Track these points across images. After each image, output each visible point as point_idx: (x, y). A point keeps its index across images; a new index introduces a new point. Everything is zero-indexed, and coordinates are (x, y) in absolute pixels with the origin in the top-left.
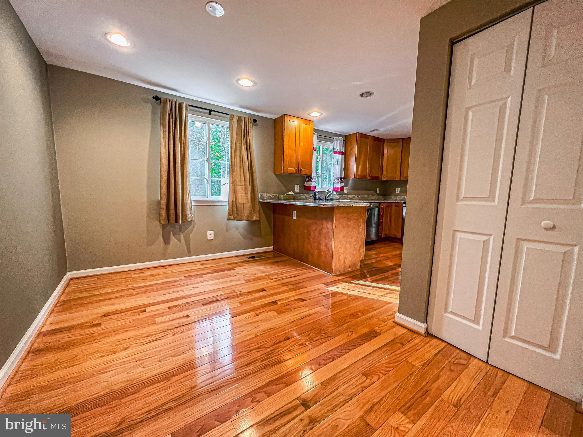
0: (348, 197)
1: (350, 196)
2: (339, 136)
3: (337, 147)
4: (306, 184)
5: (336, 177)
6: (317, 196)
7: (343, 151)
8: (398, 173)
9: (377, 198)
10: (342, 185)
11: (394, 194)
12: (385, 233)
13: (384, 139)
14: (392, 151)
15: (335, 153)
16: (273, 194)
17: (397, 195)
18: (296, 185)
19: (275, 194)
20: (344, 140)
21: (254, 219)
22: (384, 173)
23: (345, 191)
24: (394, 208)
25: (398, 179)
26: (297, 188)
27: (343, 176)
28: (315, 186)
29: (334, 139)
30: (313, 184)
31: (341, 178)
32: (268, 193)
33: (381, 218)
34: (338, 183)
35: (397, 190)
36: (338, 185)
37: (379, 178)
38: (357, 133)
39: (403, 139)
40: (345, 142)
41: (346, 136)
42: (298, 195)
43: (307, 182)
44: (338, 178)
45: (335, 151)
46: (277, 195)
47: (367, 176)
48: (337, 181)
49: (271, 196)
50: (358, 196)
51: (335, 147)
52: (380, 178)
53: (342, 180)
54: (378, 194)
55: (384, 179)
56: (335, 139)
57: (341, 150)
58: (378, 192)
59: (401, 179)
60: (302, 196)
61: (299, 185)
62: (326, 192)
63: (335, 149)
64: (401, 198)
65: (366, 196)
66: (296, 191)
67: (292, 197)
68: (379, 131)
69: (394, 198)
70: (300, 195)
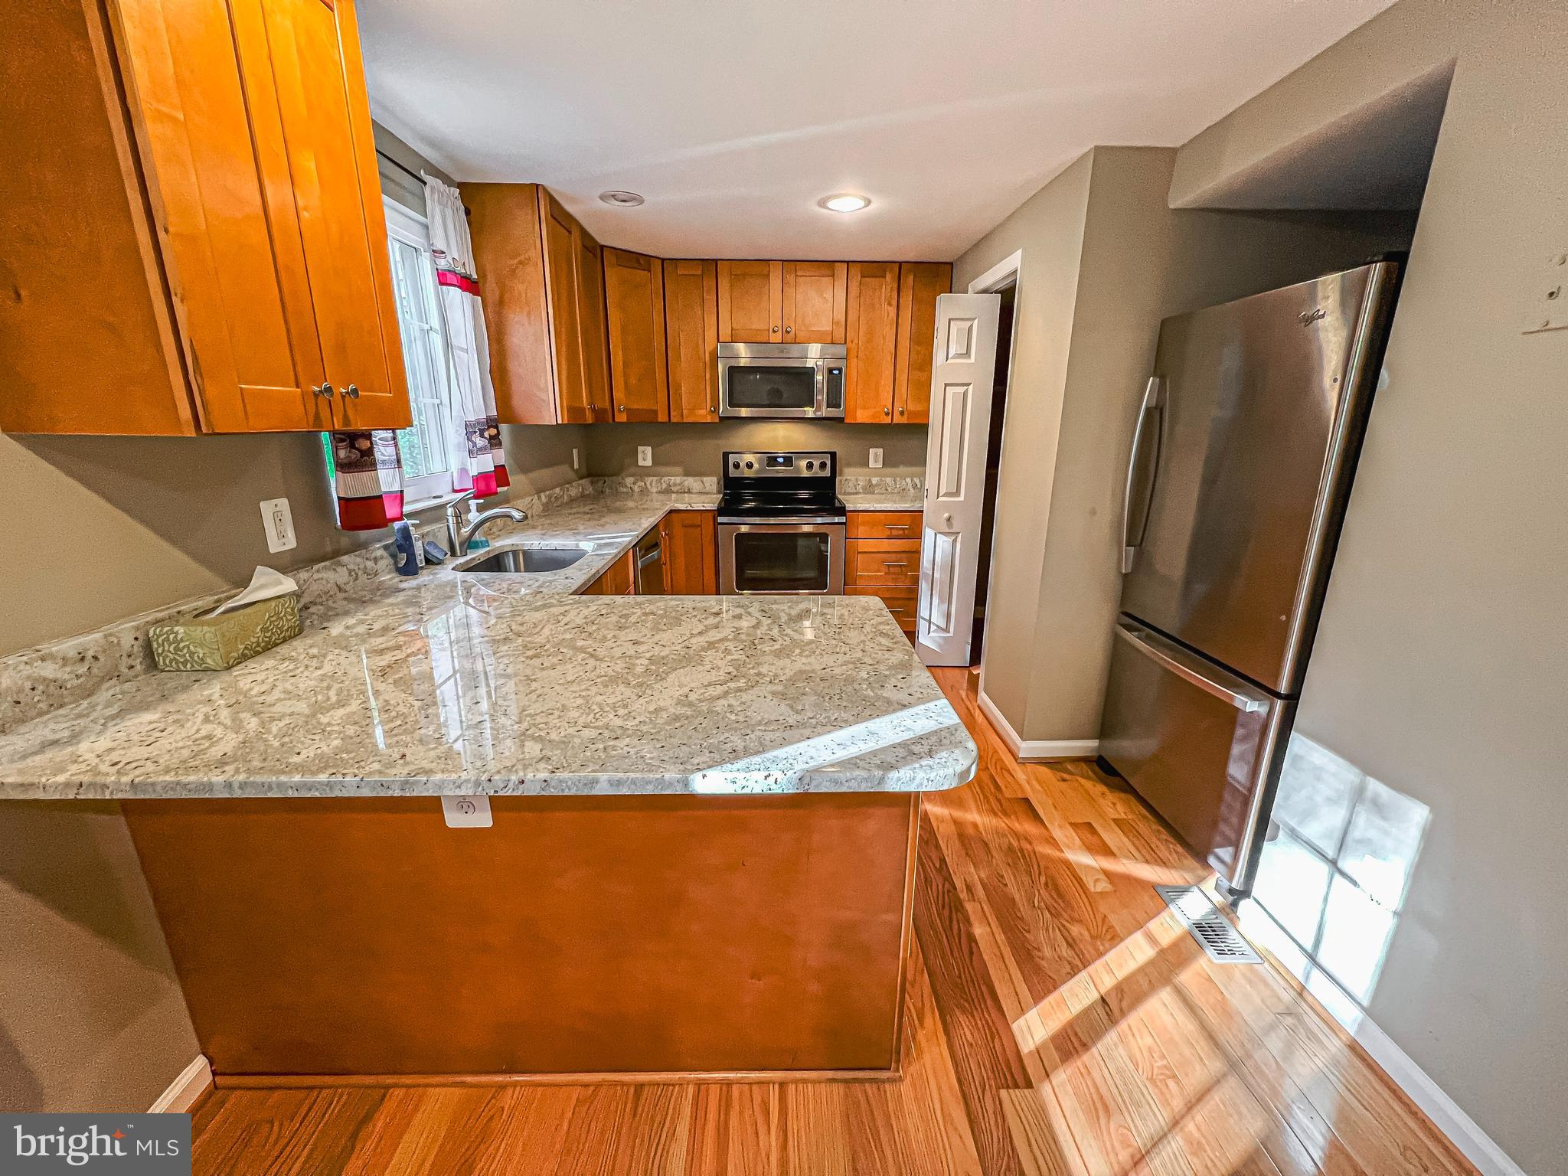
3: (449, 240)
5: (472, 418)
6: (419, 550)
7: (474, 276)
8: (661, 396)
10: (500, 456)
11: (632, 470)
13: (602, 248)
14: (631, 303)
15: (446, 279)
16: (59, 649)
17: (645, 472)
18: (267, 508)
19: (89, 641)
20: (466, 208)
22: (619, 394)
25: (661, 416)
26: (279, 525)
27: (495, 411)
28: (397, 487)
29: (427, 191)
30: (383, 480)
31: (490, 423)
34: (483, 450)
35: (640, 456)
36: (489, 462)
38: (537, 186)
39: (663, 261)
41: (462, 186)
43: (353, 466)
44: (481, 424)
45: (441, 264)
47: (588, 411)
48: (478, 444)
49: (49, 670)
51: (440, 245)
52: (610, 418)
53: (493, 432)
55: (620, 416)
56: (432, 189)
58: (576, 465)
59: (673, 420)
60: (329, 575)
61: (283, 503)
62: (450, 511)
63: (443, 253)
64: (664, 486)
65: (557, 490)
66: (275, 546)
67: (285, 615)
68: (641, 201)
69: (634, 483)
70: (318, 571)
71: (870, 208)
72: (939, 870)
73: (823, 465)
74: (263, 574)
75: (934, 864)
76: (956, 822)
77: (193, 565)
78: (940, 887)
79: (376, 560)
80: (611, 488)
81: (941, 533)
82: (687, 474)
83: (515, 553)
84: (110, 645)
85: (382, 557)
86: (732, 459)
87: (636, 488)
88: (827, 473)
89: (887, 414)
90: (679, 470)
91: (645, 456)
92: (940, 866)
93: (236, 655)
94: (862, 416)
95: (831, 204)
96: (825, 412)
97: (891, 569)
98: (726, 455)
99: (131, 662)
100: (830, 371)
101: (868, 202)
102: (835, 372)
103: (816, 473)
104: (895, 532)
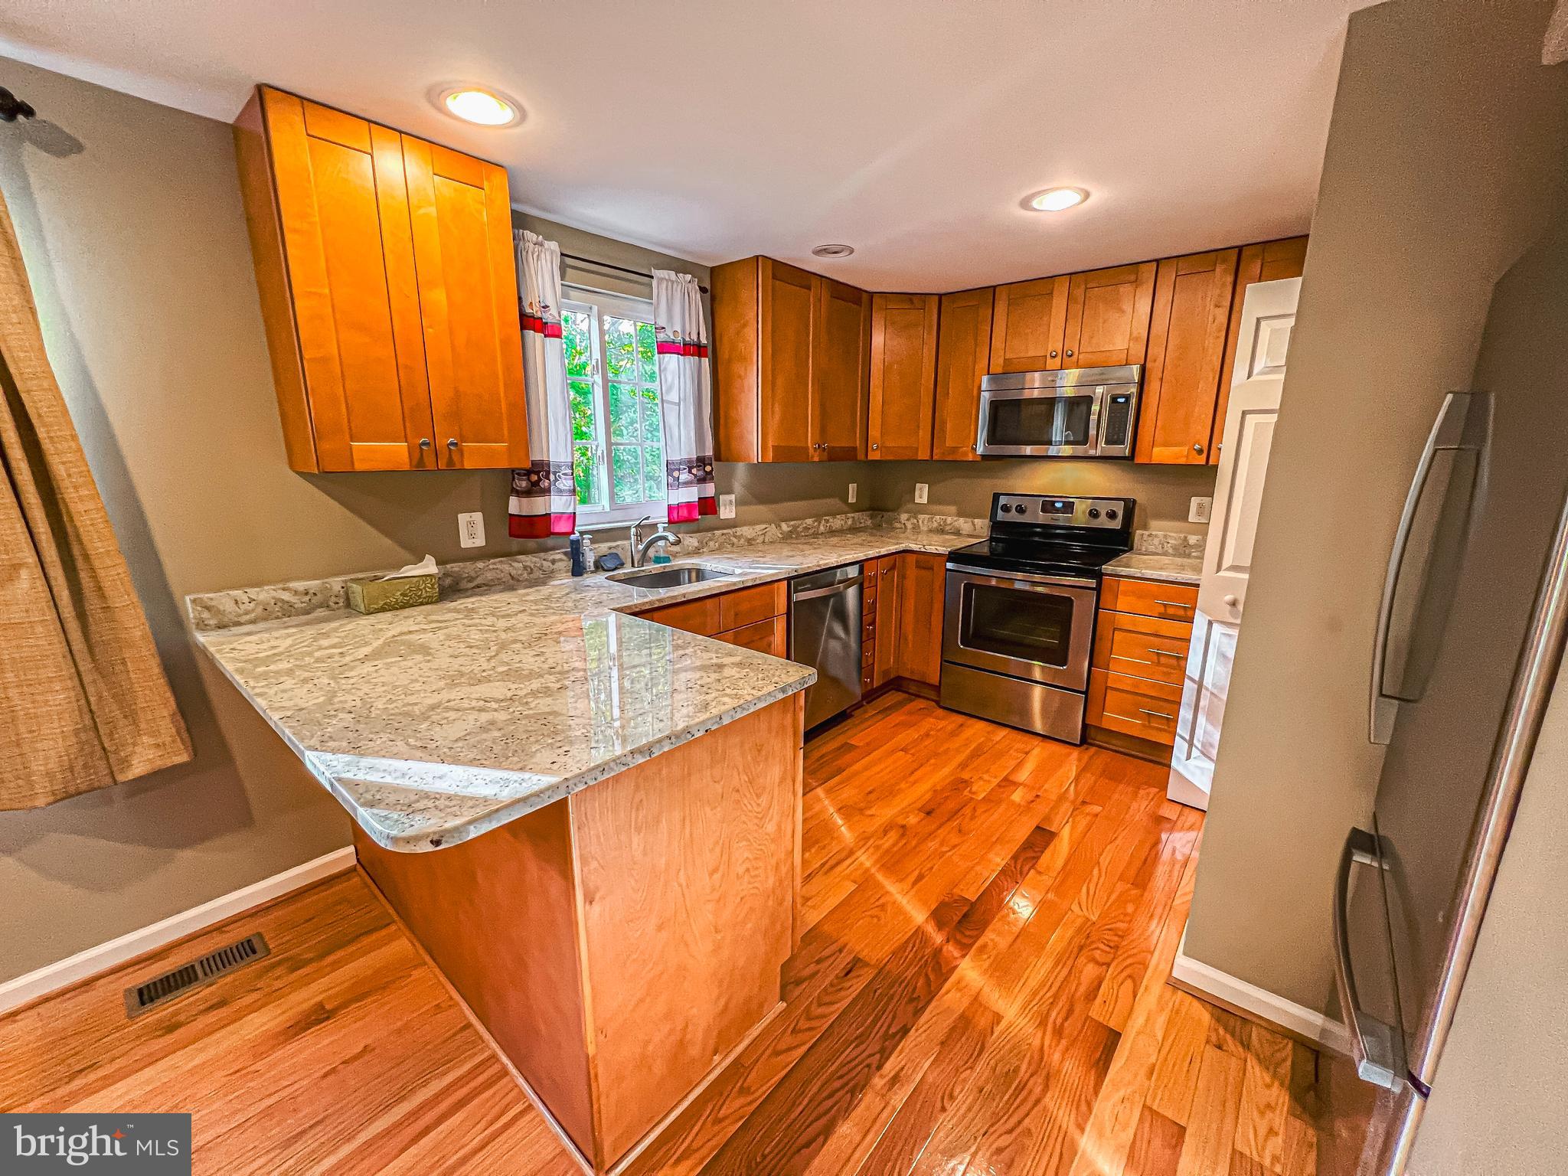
0: (739, 538)
1: (746, 531)
2: (681, 266)
3: (670, 318)
4: (515, 506)
5: (676, 457)
6: (590, 558)
7: (704, 341)
8: (924, 434)
9: (850, 522)
10: (710, 490)
11: (910, 506)
12: (884, 667)
13: (871, 294)
14: (899, 343)
15: (664, 348)
16: (300, 585)
17: (921, 509)
18: (463, 518)
19: (313, 584)
20: (703, 290)
21: (138, 768)
22: (874, 432)
23: (727, 512)
24: (912, 572)
25: (923, 455)
26: (472, 530)
27: (709, 452)
28: (571, 510)
29: (654, 282)
30: (557, 504)
31: (701, 461)
32: (258, 584)
33: (867, 619)
34: (687, 484)
35: (917, 493)
36: (690, 495)
37: (856, 456)
38: (757, 257)
39: (940, 296)
40: (713, 299)
41: (713, 269)
42: (480, 565)
43: (528, 493)
44: (690, 461)
45: (662, 337)
46: (336, 583)
47: (811, 451)
48: (684, 476)
49: (286, 596)
50: (778, 526)
51: (661, 323)
52: (861, 456)
53: (708, 468)
54: (855, 508)
55: (875, 456)
56: (661, 280)
57: (694, 337)
58: (852, 499)
59: (935, 458)
60: (506, 567)
61: (478, 517)
62: (633, 530)
63: (663, 328)
64: (935, 525)
65: (809, 521)
66: (466, 542)
67: (425, 588)
68: (852, 251)
69: (908, 520)
70: (494, 564)
71: (1089, 201)
72: (886, 1037)
73: (1112, 515)
74: (429, 560)
75: (889, 1026)
76: (976, 999)
77: (398, 549)
78: (866, 1053)
79: (553, 562)
80: (887, 523)
81: (1218, 621)
82: (960, 514)
83: (690, 570)
84: (325, 589)
85: (561, 560)
86: (1003, 500)
87: (909, 526)
88: (1116, 524)
89: (1200, 452)
90: (953, 509)
91: (922, 494)
92: (895, 1034)
93: (376, 606)
94: (1161, 454)
95: (1035, 204)
96: (1102, 448)
97: (1163, 660)
98: (996, 497)
99: (336, 600)
100: (1114, 399)
101: (1087, 195)
102: (1119, 400)
103: (1102, 524)
104: (1171, 611)
